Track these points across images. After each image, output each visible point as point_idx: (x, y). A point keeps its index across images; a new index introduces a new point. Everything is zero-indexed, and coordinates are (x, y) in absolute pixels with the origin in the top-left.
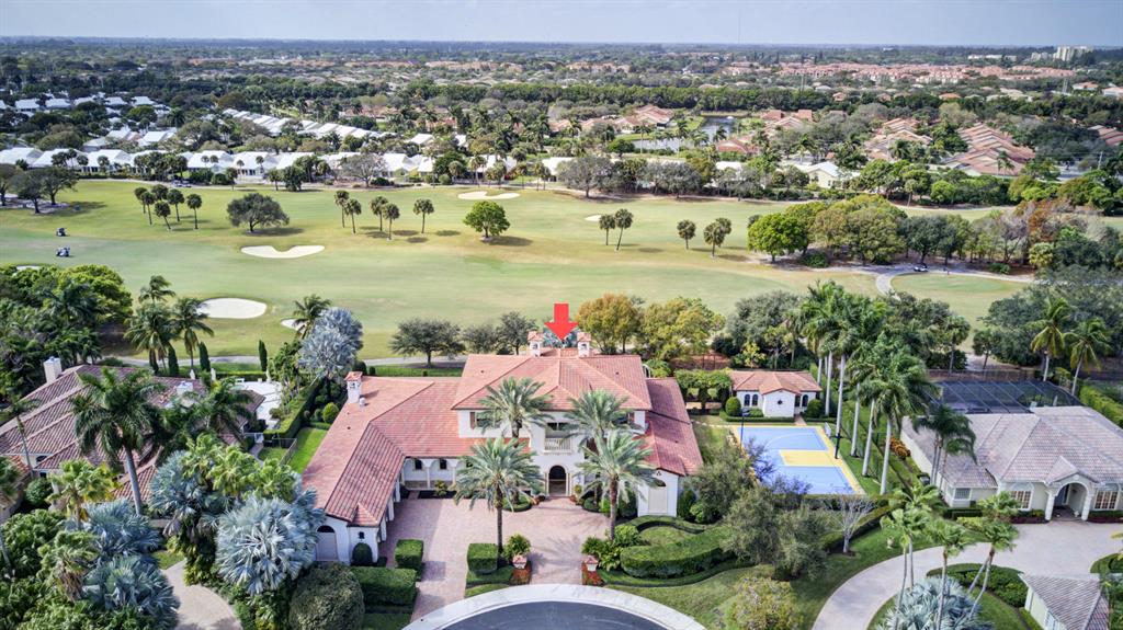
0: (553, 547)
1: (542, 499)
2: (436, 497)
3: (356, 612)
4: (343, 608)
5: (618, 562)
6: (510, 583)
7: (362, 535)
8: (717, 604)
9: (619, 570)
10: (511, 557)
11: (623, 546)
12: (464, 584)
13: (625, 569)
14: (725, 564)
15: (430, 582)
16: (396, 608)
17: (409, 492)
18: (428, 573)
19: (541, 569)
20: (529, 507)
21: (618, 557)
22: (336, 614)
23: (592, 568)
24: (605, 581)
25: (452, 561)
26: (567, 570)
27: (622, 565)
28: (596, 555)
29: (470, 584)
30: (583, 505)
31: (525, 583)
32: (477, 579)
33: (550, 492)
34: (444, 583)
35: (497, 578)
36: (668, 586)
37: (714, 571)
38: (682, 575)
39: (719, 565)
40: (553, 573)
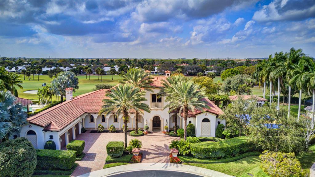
0: (154, 148)
1: (149, 133)
2: (98, 132)
3: (27, 164)
4: (16, 159)
5: (189, 150)
6: (130, 162)
7: (51, 137)
8: (248, 171)
9: (190, 155)
10: (131, 150)
11: (192, 142)
12: (105, 162)
13: (194, 154)
14: (246, 154)
15: (86, 161)
16: (61, 172)
17: (86, 131)
18: (86, 158)
19: (147, 157)
20: (143, 135)
21: (189, 148)
22: (10, 163)
23: (175, 155)
24: (183, 161)
25: (100, 153)
26: (161, 157)
27: (192, 152)
28: (177, 148)
29: (108, 162)
30: (169, 134)
31: (138, 162)
32: (111, 160)
33: (153, 130)
34: (93, 162)
35: (123, 159)
36: (218, 163)
37: (241, 156)
38: (225, 157)
39: (244, 154)
40: (153, 158)
